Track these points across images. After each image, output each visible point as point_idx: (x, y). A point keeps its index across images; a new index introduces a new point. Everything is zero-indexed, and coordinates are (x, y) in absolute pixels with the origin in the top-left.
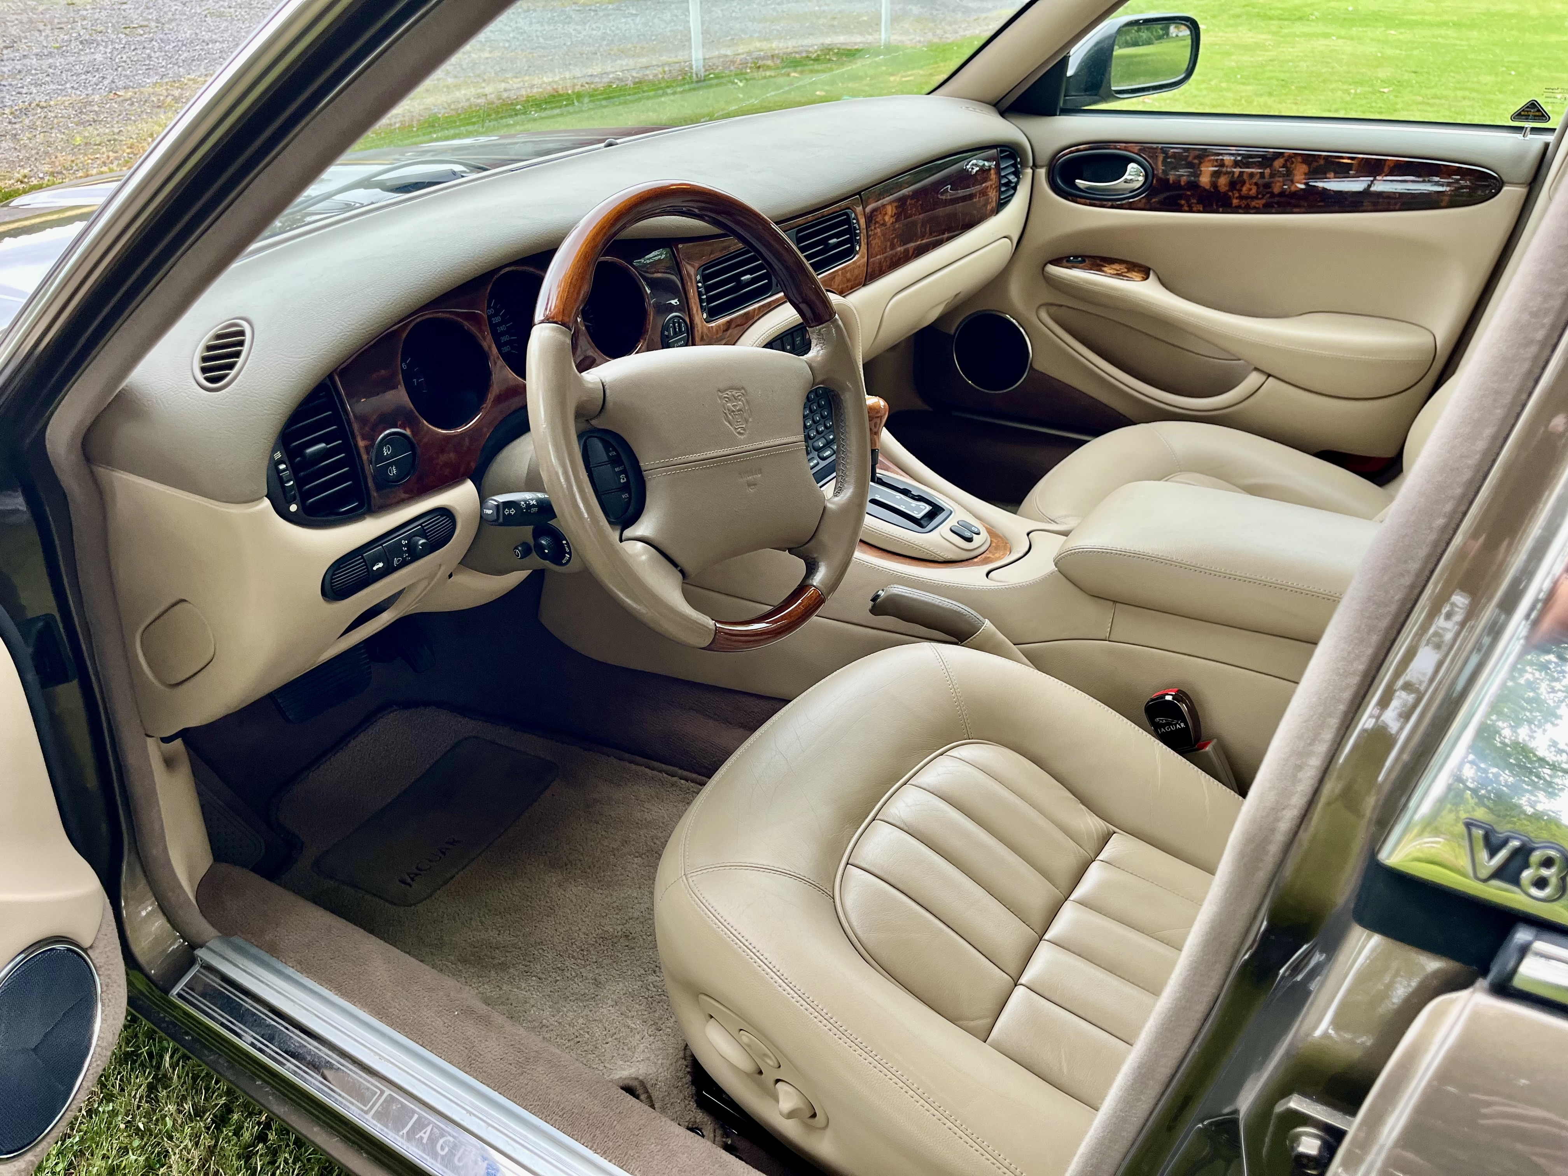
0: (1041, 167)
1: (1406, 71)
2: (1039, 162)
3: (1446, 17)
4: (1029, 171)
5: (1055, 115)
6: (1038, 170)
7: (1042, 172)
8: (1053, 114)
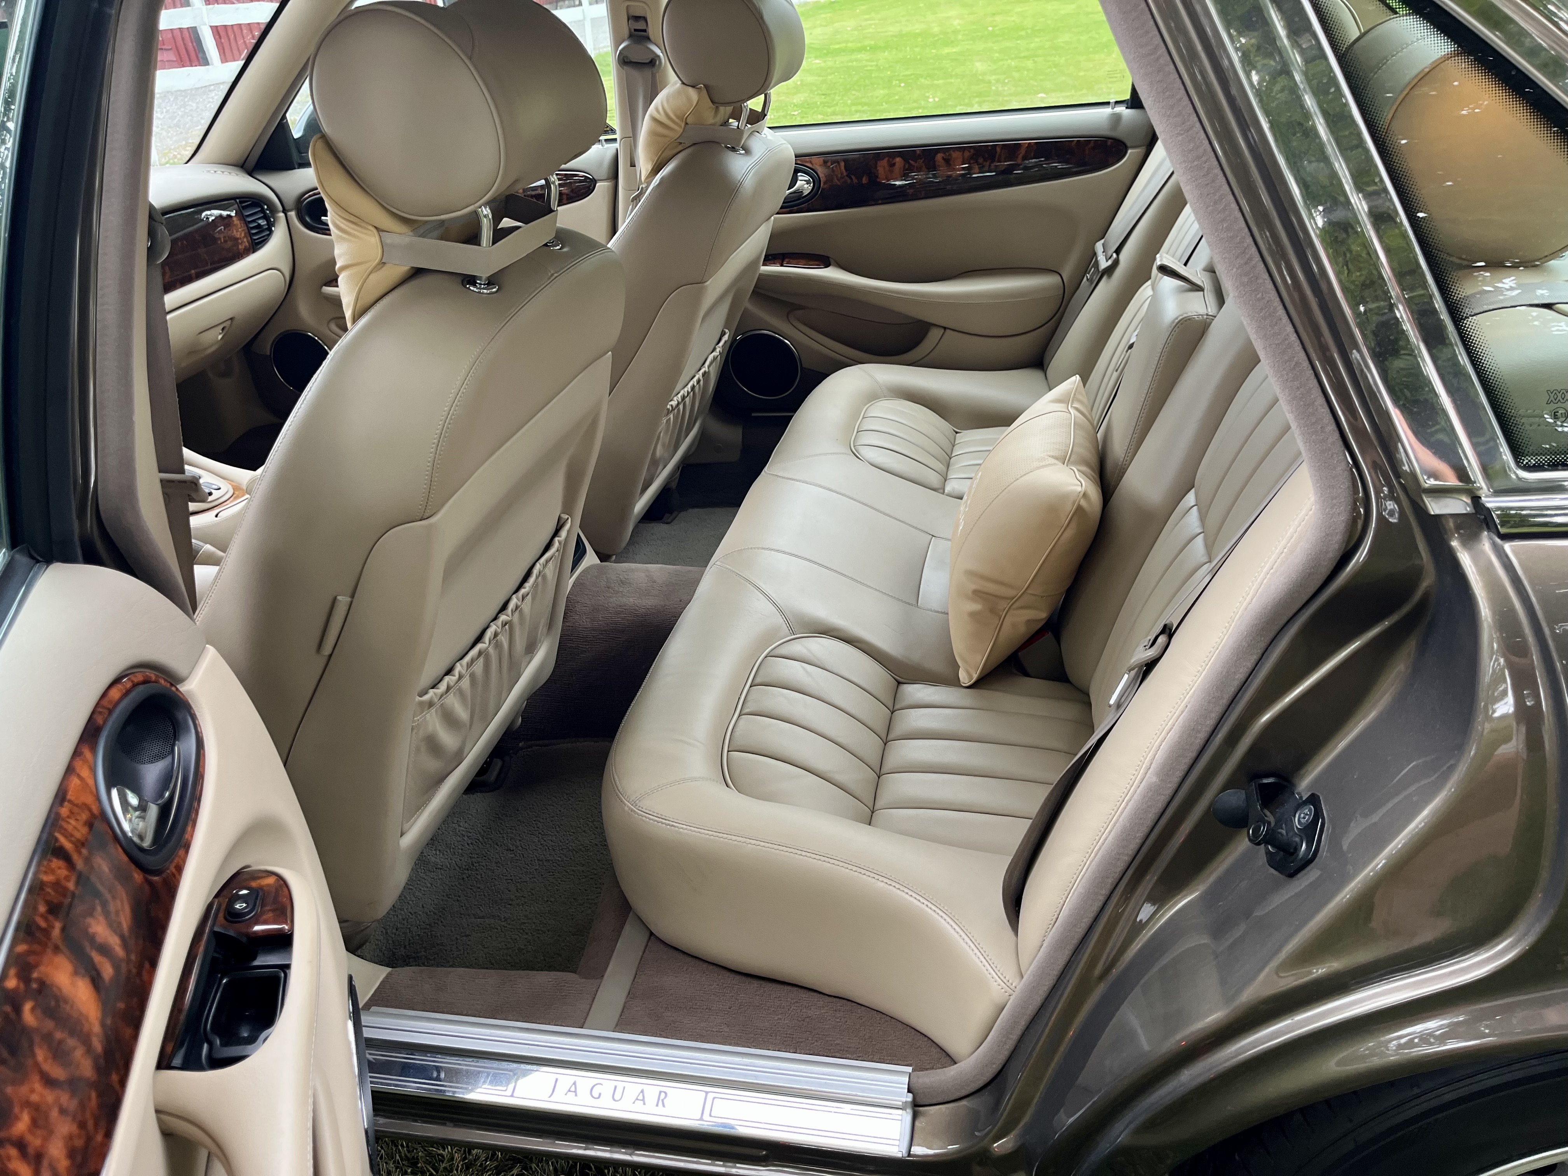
0: (291, 210)
1: (818, 94)
2: (287, 208)
3: (867, 42)
4: (282, 215)
5: (295, 168)
6: (289, 213)
7: (292, 214)
8: (292, 168)
